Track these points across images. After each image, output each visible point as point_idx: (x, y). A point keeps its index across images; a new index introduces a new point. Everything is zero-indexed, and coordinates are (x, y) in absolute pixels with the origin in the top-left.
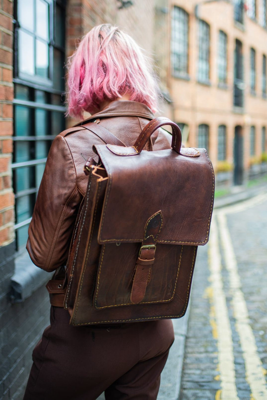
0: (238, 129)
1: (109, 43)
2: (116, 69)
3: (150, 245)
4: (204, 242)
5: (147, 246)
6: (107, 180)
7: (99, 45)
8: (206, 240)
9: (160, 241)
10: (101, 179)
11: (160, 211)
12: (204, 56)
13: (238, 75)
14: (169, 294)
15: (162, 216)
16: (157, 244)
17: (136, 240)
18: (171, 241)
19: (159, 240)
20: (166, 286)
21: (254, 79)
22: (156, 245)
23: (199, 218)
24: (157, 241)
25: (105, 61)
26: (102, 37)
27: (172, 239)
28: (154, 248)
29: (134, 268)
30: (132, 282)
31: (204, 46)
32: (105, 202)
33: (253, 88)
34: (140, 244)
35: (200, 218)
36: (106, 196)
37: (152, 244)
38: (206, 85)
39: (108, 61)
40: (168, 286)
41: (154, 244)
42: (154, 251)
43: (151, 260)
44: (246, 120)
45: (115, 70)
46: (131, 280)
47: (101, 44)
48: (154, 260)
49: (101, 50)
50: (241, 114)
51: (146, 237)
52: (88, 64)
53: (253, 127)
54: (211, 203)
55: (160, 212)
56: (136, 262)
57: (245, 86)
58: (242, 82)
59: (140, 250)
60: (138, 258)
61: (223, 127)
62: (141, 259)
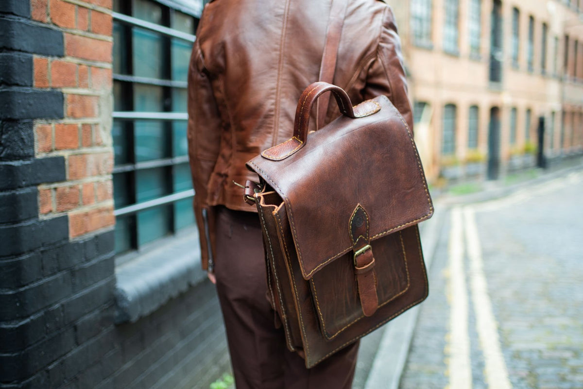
0: (494, 111)
3: (363, 247)
4: (430, 213)
5: (361, 251)
6: (284, 204)
9: (374, 237)
10: (277, 209)
11: (359, 204)
12: (453, 19)
13: (496, 42)
14: (403, 283)
15: (363, 209)
16: (371, 243)
17: (345, 251)
18: (386, 232)
19: (372, 237)
20: (397, 277)
21: (517, 48)
22: (370, 245)
23: (409, 189)
24: (369, 239)
27: (387, 228)
28: (370, 248)
29: (355, 279)
30: (358, 294)
31: (453, 8)
32: (294, 231)
33: (516, 59)
34: (352, 253)
35: (411, 188)
36: (292, 223)
37: (365, 246)
38: (453, 55)
40: (399, 276)
41: (367, 244)
42: (371, 252)
43: (371, 263)
44: (505, 99)
46: (356, 293)
48: (375, 261)
50: (499, 92)
51: (355, 241)
53: (515, 110)
54: (418, 163)
55: (359, 206)
56: (354, 273)
57: (505, 56)
58: (500, 51)
59: (355, 259)
60: (355, 268)
61: (475, 108)
62: (359, 267)
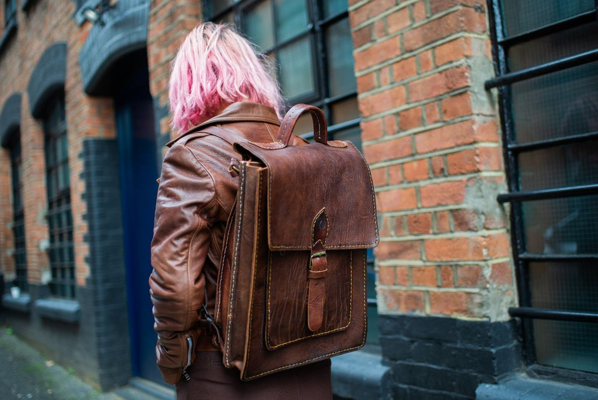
1: (217, 43)
2: (230, 68)
3: (320, 251)
5: (318, 253)
6: (267, 169)
7: (205, 46)
8: (377, 240)
9: (330, 247)
10: (261, 169)
14: (346, 318)
15: (327, 214)
17: (304, 247)
18: (340, 246)
20: (341, 307)
22: (326, 252)
23: (364, 216)
24: (326, 246)
25: (216, 62)
26: (208, 37)
27: (342, 242)
28: (325, 256)
34: (309, 253)
39: (219, 62)
40: (343, 307)
42: (326, 260)
43: (325, 270)
45: (228, 70)
46: (305, 302)
47: (207, 44)
49: (209, 50)
51: (314, 243)
52: (195, 68)
55: (324, 210)
56: (308, 276)
59: (311, 260)
60: (309, 271)
62: (313, 270)
